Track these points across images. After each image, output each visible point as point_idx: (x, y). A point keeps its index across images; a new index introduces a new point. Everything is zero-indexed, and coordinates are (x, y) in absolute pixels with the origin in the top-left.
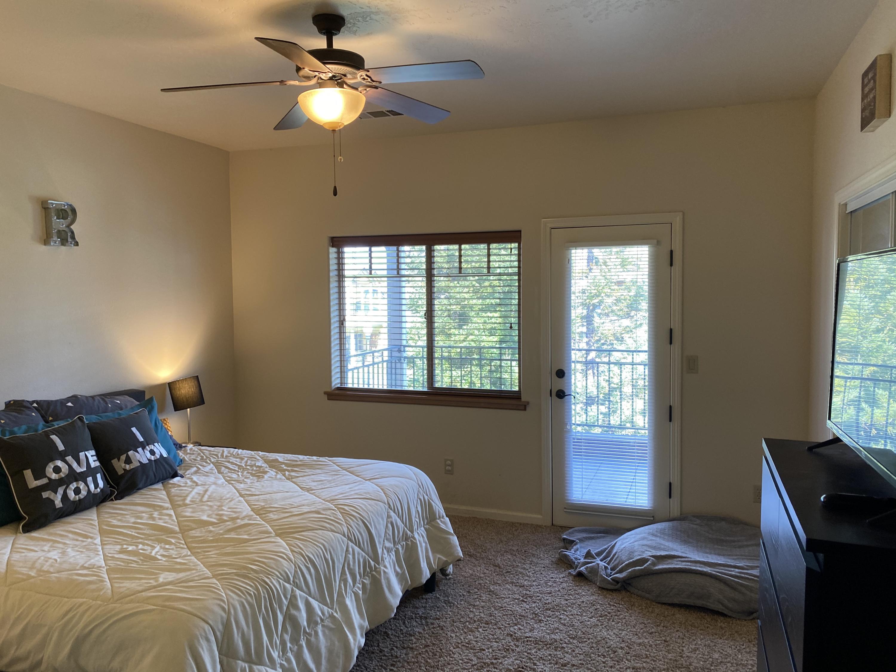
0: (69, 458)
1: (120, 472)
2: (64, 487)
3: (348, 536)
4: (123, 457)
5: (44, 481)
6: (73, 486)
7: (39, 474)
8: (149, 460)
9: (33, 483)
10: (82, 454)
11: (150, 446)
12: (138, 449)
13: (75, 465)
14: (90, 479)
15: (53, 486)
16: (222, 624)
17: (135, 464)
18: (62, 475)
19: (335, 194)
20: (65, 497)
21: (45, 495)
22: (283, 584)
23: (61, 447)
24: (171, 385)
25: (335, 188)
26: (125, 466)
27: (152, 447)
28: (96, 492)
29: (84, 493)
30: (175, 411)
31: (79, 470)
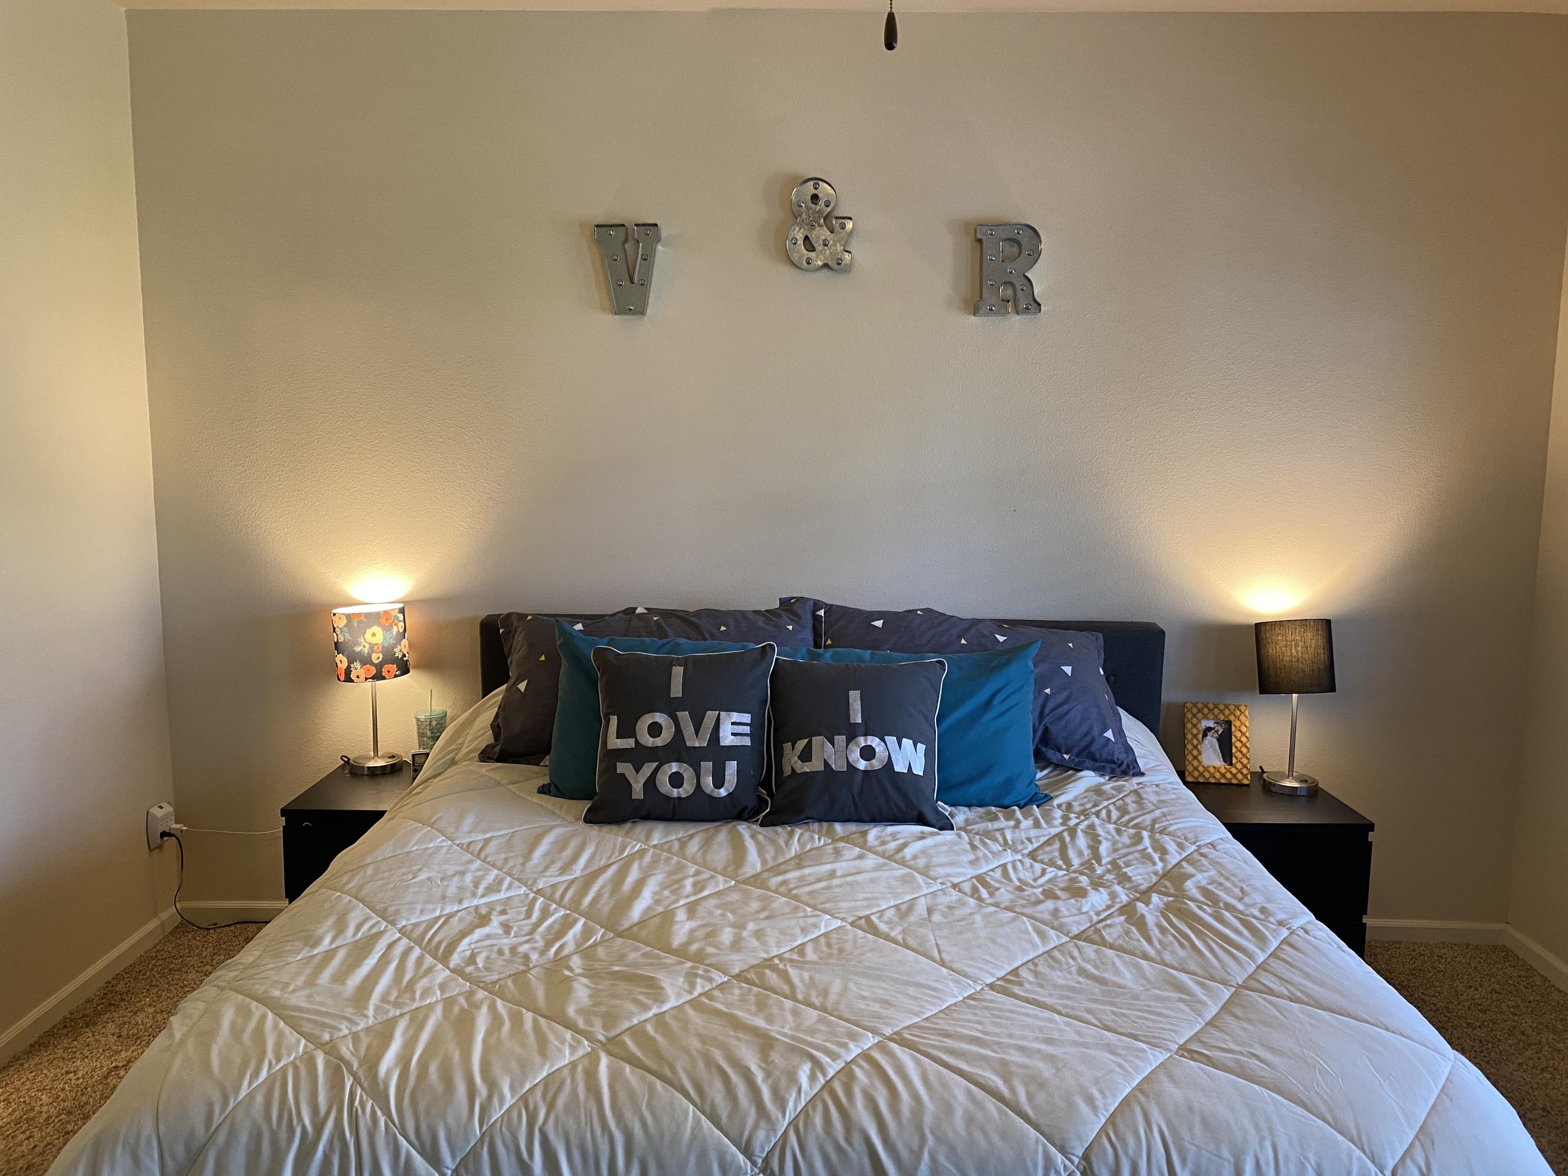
0: (684, 716)
1: (787, 771)
2: (655, 764)
4: (801, 744)
5: (629, 743)
6: (670, 768)
7: (626, 731)
8: (849, 765)
9: (615, 743)
10: (711, 715)
11: (869, 737)
12: (836, 737)
13: (688, 730)
14: (707, 766)
15: (639, 756)
17: (815, 765)
18: (659, 742)
19: (890, 41)
20: (651, 783)
21: (623, 768)
23: (676, 690)
24: (1260, 630)
25: (891, 19)
26: (796, 762)
27: (874, 741)
28: (715, 795)
29: (686, 790)
30: (1261, 693)
31: (693, 742)
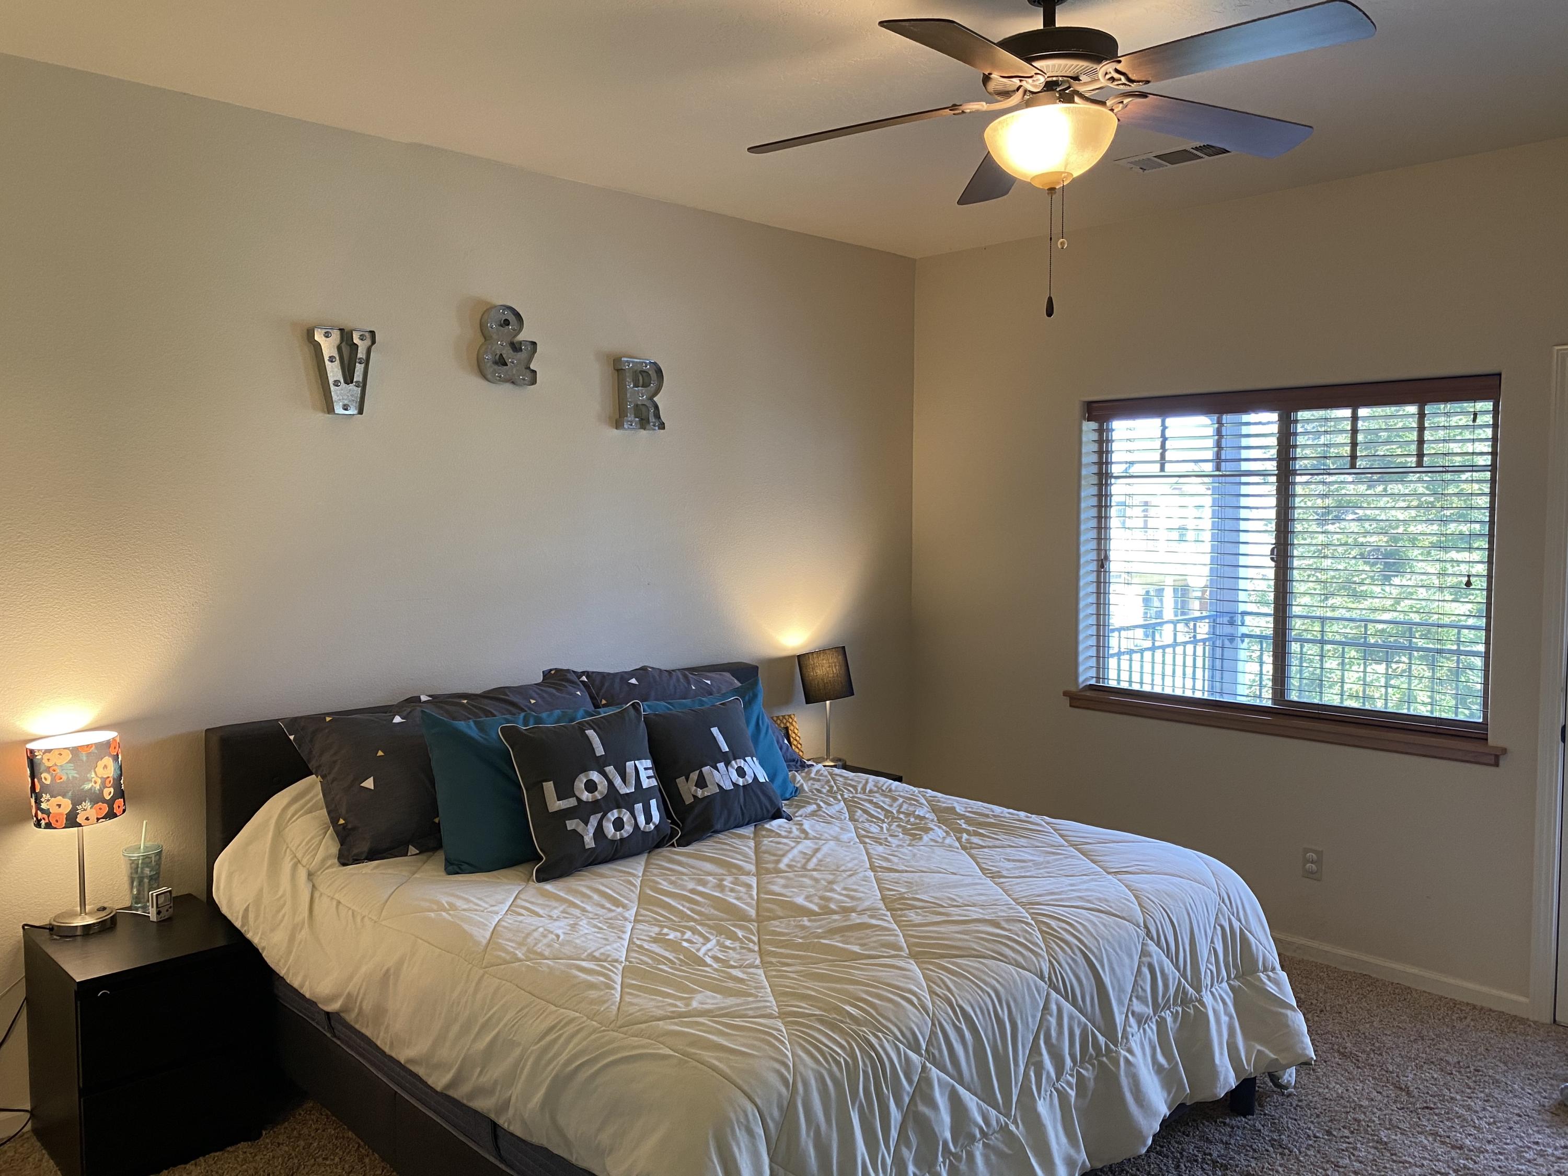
0: (610, 770)
1: (689, 800)
2: (599, 815)
3: (1050, 978)
4: (694, 776)
5: (571, 802)
6: (613, 815)
7: (565, 791)
8: (734, 784)
9: (556, 805)
10: (630, 765)
11: (738, 760)
12: (718, 765)
13: (618, 782)
14: (639, 807)
15: (583, 811)
16: (780, 1107)
17: (712, 790)
18: (597, 795)
19: (1050, 312)
20: (599, 831)
21: (571, 825)
22: (905, 1053)
23: (600, 751)
24: (801, 659)
25: (1050, 300)
26: (696, 791)
27: (741, 763)
28: (647, 830)
29: (628, 829)
30: (807, 702)
31: (624, 790)
